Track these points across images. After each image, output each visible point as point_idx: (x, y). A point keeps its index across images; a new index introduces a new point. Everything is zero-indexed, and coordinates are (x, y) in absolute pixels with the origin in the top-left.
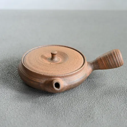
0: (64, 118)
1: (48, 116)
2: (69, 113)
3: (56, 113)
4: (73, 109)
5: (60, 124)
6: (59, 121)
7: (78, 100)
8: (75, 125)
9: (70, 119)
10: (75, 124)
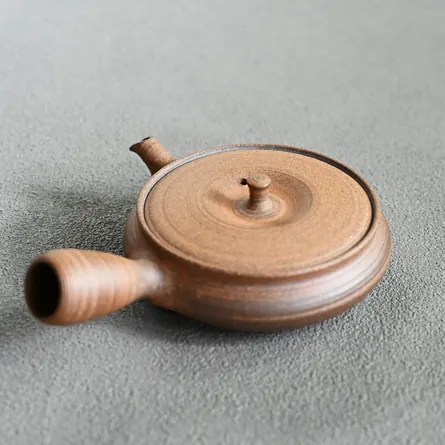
0: (385, 344)
1: (329, 338)
2: (397, 327)
3: (354, 327)
4: (411, 313)
5: (372, 364)
6: (369, 357)
7: (422, 284)
8: (423, 368)
9: (405, 348)
10: (422, 364)
